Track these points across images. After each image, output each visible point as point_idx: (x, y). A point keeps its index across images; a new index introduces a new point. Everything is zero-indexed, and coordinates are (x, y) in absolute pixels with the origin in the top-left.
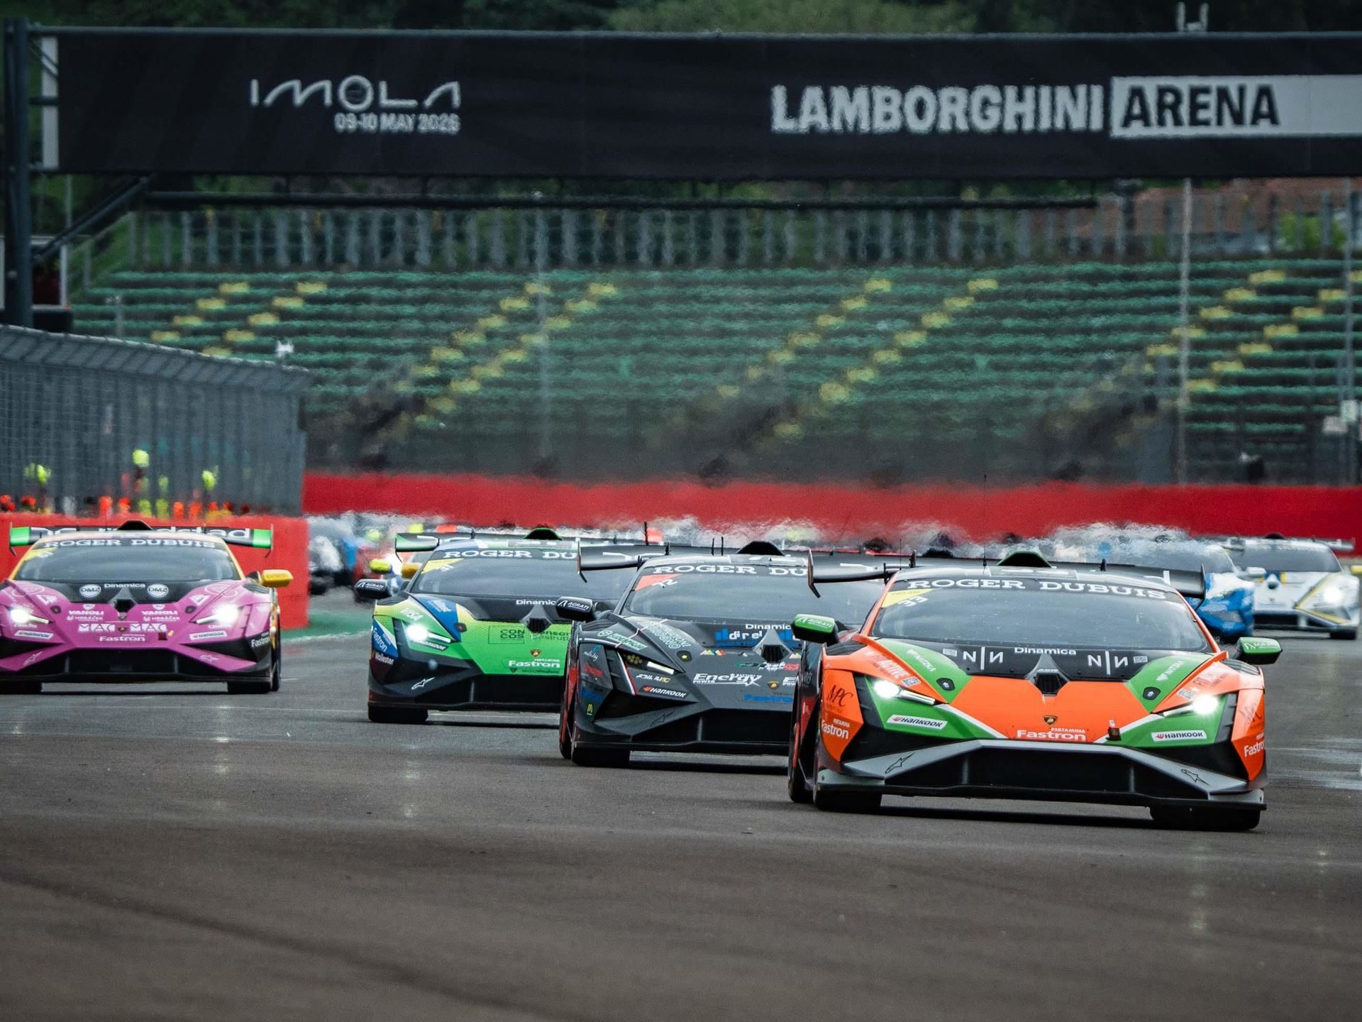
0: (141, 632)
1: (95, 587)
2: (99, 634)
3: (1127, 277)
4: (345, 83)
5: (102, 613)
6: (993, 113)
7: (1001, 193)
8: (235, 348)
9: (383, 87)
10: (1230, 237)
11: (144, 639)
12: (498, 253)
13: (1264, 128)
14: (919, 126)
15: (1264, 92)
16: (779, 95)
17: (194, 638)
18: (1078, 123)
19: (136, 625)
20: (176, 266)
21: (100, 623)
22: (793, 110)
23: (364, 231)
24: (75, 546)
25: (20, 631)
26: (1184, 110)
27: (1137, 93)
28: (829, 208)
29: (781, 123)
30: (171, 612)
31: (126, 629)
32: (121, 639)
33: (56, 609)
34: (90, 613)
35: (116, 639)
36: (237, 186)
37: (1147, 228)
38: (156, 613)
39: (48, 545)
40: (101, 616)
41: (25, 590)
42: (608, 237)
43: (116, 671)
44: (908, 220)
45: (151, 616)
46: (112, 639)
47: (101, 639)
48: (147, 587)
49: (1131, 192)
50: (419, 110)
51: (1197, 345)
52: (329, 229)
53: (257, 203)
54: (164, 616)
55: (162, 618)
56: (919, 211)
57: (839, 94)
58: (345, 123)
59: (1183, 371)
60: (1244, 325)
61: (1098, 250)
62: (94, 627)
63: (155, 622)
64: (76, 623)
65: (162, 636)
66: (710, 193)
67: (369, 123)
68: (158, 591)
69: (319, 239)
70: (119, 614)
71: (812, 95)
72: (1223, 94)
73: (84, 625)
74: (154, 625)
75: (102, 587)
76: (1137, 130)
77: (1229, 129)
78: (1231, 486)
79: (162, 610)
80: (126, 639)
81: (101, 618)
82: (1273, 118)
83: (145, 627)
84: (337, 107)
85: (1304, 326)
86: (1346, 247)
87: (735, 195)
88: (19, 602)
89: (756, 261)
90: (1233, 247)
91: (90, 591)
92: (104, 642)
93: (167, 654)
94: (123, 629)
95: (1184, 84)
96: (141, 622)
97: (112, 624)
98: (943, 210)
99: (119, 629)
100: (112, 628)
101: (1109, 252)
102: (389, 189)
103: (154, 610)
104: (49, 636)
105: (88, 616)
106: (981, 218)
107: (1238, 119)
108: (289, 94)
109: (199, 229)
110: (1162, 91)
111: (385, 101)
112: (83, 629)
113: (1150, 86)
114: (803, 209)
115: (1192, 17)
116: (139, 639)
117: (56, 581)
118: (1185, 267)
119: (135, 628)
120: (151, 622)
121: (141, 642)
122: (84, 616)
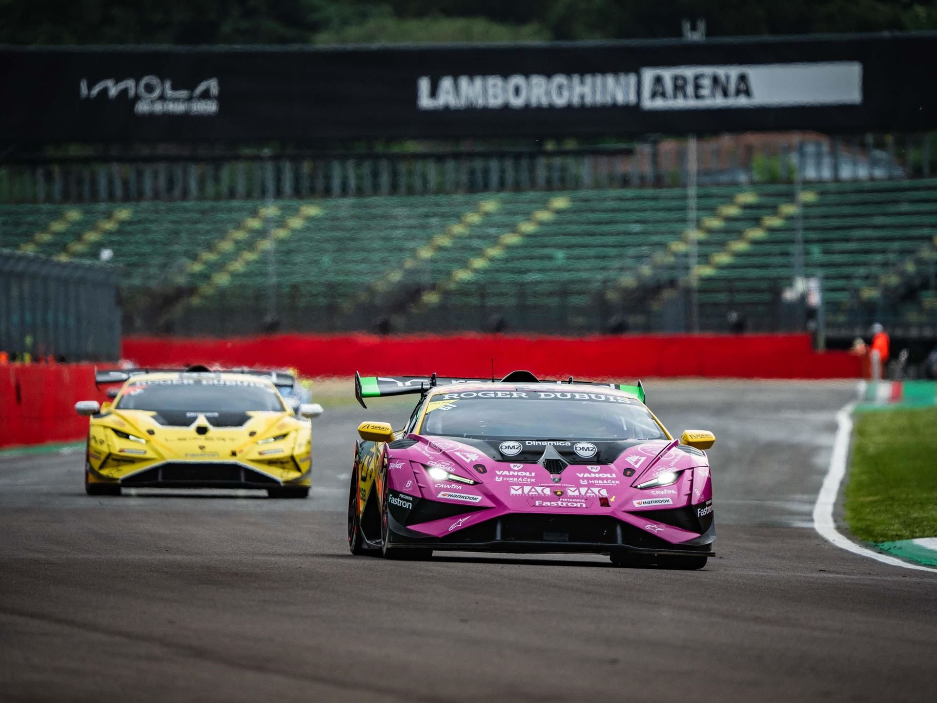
0: (580, 497)
1: (516, 444)
2: (534, 498)
3: (655, 199)
4: (143, 82)
5: (533, 474)
6: (566, 94)
7: (570, 145)
8: (75, 255)
9: (168, 85)
10: (721, 172)
11: (584, 505)
12: (241, 188)
13: (742, 101)
14: (517, 102)
15: (743, 78)
16: (424, 85)
17: (637, 504)
18: (620, 99)
19: (573, 489)
20: (34, 200)
21: (533, 485)
22: (434, 93)
23: (156, 176)
24: (478, 397)
25: (443, 493)
26: (690, 89)
27: (658, 80)
28: (457, 156)
29: (425, 101)
30: (609, 475)
31: (562, 493)
32: (560, 503)
33: (480, 467)
34: (520, 474)
35: (554, 504)
36: (74, 150)
37: (667, 166)
38: (593, 475)
39: (447, 397)
40: (531, 477)
41: (439, 445)
42: (312, 177)
43: (550, 539)
44: (509, 164)
45: (588, 479)
46: (549, 504)
47: (537, 503)
48: (573, 444)
49: (655, 143)
50: (190, 99)
51: (700, 243)
52: (132, 177)
53: (86, 161)
54: (602, 479)
55: (600, 482)
56: (517, 157)
57: (464, 82)
58: (142, 107)
59: (693, 261)
60: (733, 229)
61: (636, 181)
62: (527, 489)
63: (594, 486)
64: (507, 485)
65: (604, 502)
66: (379, 148)
67: (158, 107)
68: (585, 450)
69: (126, 183)
70: (552, 476)
71: (446, 83)
72: (715, 80)
73: (516, 487)
74: (593, 489)
75: (524, 444)
76: (659, 103)
77: (719, 101)
78: (726, 334)
79: (599, 473)
80: (565, 504)
81: (533, 480)
82: (748, 93)
83: (583, 490)
84: (137, 98)
85: (771, 230)
86: (797, 177)
87: (396, 149)
88: (436, 459)
89: (410, 191)
90: (724, 178)
91: (511, 448)
92: (540, 506)
93: (610, 521)
94: (559, 493)
95: (689, 72)
96: (578, 486)
97: (548, 487)
98: (532, 156)
99: (555, 493)
100: (547, 491)
101: (643, 183)
102: (172, 149)
103: (590, 472)
104: (478, 499)
105: (518, 477)
106: (557, 161)
107: (725, 94)
108: (105, 90)
109: (49, 178)
110: (676, 78)
111: (169, 93)
112: (515, 491)
113: (668, 74)
114: (440, 158)
115: (694, 28)
116: (579, 505)
117: (468, 437)
118: (692, 191)
119: (571, 491)
120: (589, 486)
121: (581, 507)
122: (513, 476)
